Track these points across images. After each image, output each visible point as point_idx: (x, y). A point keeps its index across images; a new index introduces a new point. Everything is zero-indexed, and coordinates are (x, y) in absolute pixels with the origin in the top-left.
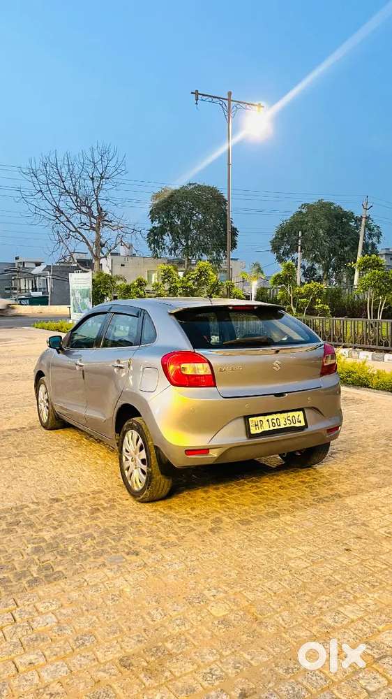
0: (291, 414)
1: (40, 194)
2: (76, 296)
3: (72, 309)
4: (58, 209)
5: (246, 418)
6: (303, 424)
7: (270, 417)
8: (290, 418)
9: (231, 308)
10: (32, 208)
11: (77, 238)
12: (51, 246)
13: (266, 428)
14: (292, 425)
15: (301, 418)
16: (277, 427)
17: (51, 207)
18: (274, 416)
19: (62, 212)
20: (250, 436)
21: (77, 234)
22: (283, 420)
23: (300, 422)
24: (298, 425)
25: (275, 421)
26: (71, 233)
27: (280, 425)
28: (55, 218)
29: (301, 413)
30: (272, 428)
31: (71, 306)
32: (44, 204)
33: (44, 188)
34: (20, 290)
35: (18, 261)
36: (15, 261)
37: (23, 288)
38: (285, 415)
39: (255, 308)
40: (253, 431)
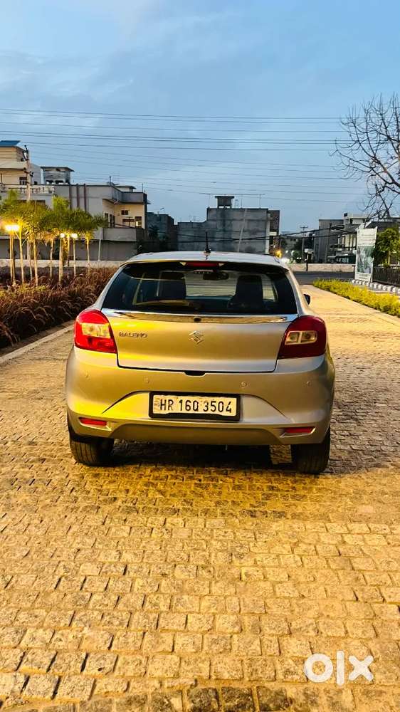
0: (218, 399)
1: (358, 145)
2: (361, 253)
3: (356, 267)
4: (375, 158)
5: (152, 394)
6: (234, 413)
7: (185, 399)
8: (216, 405)
9: (184, 264)
10: (346, 161)
11: (394, 191)
12: (367, 200)
13: (176, 409)
14: (217, 412)
15: (233, 407)
16: (192, 411)
17: (367, 158)
18: (192, 399)
19: (379, 162)
20: (151, 414)
21: (394, 185)
22: (202, 405)
23: (230, 411)
24: (225, 413)
25: (191, 405)
26: (388, 185)
27: (197, 410)
28: (369, 170)
29: (234, 400)
30: (184, 411)
31: (356, 265)
32: (359, 155)
33: (363, 137)
34: (344, 247)
35: (346, 218)
36: (343, 218)
37: (347, 245)
38: (209, 399)
39: (220, 265)
40: (156, 410)
